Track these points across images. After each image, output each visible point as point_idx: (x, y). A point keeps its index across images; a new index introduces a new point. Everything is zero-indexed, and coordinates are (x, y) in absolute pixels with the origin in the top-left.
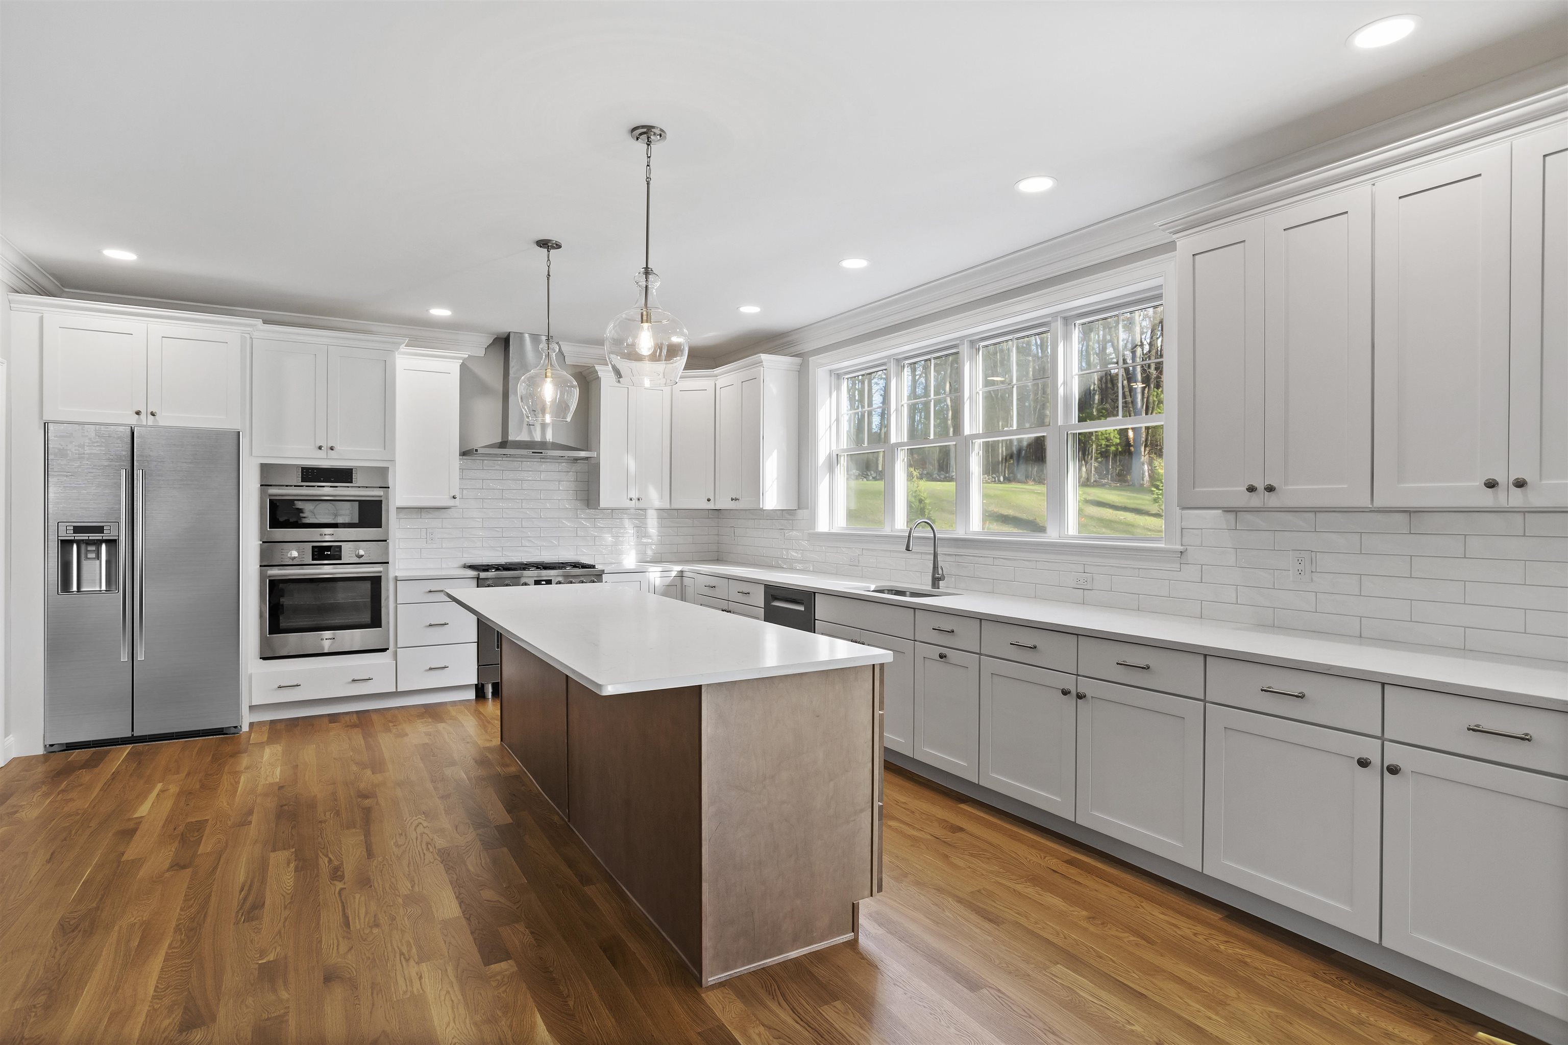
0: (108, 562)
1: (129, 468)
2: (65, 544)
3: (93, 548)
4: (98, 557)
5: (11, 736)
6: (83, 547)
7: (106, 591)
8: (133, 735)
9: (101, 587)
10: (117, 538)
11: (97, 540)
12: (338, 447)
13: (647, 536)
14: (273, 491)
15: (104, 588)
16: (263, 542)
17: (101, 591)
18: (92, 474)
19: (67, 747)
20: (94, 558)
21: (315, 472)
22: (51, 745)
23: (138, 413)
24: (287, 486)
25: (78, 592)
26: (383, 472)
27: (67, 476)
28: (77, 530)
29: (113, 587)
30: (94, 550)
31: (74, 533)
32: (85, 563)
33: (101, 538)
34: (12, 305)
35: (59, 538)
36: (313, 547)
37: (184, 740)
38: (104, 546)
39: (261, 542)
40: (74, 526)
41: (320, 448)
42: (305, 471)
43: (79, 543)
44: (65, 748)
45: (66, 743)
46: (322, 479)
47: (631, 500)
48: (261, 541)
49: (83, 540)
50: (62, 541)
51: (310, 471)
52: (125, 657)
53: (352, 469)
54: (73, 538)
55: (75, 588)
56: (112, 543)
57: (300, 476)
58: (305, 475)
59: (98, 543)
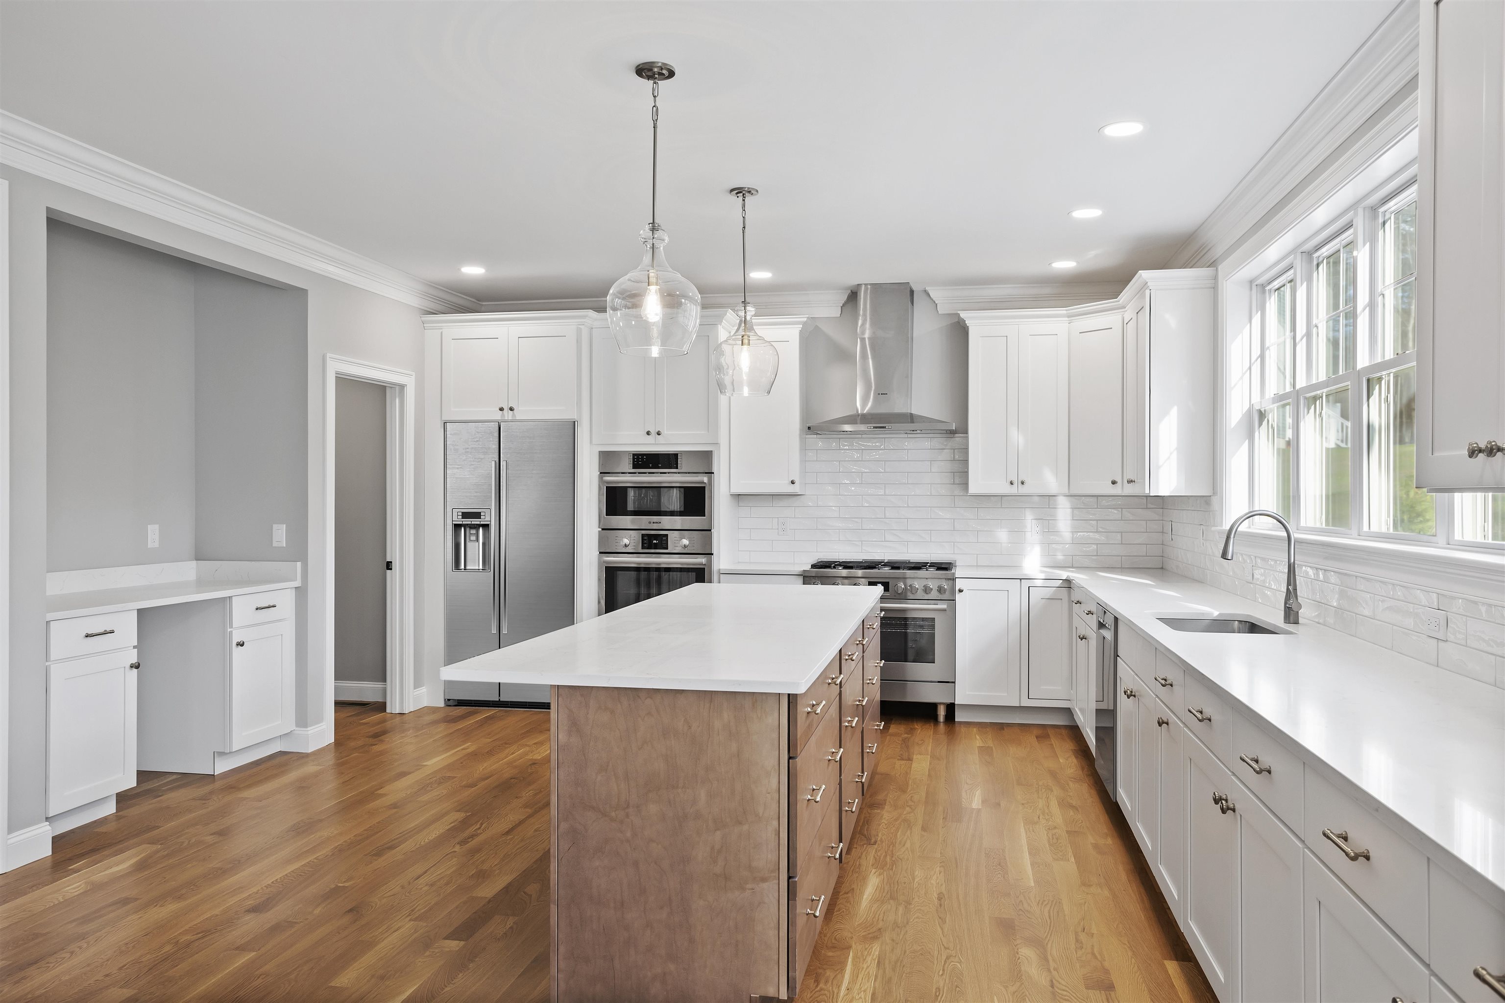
0: (484, 544)
1: (497, 460)
2: (457, 527)
3: (473, 531)
4: (477, 540)
5: (424, 687)
6: (468, 530)
7: (482, 570)
8: (499, 700)
9: (479, 567)
10: (489, 523)
11: (477, 524)
12: (664, 432)
13: (1056, 532)
14: (608, 478)
15: (481, 567)
16: (603, 529)
17: (479, 569)
18: (473, 466)
19: (458, 703)
20: (475, 541)
21: (645, 459)
22: (449, 700)
23: (501, 409)
24: (622, 473)
25: (465, 570)
26: (706, 457)
27: (458, 468)
28: (465, 515)
29: (487, 567)
30: (475, 534)
31: (462, 518)
32: (469, 544)
33: (479, 523)
34: (425, 325)
35: (454, 522)
36: (643, 535)
37: (523, 709)
38: (481, 529)
39: (600, 530)
40: (462, 512)
41: (648, 433)
42: (636, 457)
43: (465, 526)
44: (457, 704)
45: (458, 700)
46: (651, 465)
47: (1012, 483)
48: (599, 527)
49: (468, 524)
50: (455, 525)
51: (640, 457)
52: (494, 631)
53: (678, 454)
54: (461, 523)
55: (463, 567)
56: (486, 527)
57: (632, 463)
58: (636, 462)
59: (476, 527)
